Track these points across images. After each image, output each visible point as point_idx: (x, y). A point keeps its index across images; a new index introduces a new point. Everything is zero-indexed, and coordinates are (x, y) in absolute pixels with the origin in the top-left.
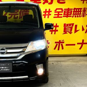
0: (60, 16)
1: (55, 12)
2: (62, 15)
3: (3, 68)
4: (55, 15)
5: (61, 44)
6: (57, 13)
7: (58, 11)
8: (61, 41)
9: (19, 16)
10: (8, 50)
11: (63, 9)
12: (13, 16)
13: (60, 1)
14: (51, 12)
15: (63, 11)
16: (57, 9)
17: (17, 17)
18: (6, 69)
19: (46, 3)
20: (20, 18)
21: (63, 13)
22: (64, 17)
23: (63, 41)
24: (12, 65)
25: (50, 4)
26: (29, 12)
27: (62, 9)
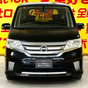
0: (83, 16)
1: (79, 12)
2: (85, 14)
3: (44, 64)
4: (78, 14)
5: (83, 43)
6: (81, 13)
7: (81, 11)
8: (84, 40)
9: (43, 15)
10: (48, 48)
11: (87, 9)
12: (38, 15)
13: (84, 1)
14: (75, 11)
15: (87, 11)
16: (80, 9)
17: (42, 16)
18: (47, 65)
19: (70, 3)
20: (44, 18)
21: (86, 13)
22: (87, 16)
23: (86, 40)
24: (53, 61)
25: (73, 4)
26: (53, 11)
27: (85, 9)
